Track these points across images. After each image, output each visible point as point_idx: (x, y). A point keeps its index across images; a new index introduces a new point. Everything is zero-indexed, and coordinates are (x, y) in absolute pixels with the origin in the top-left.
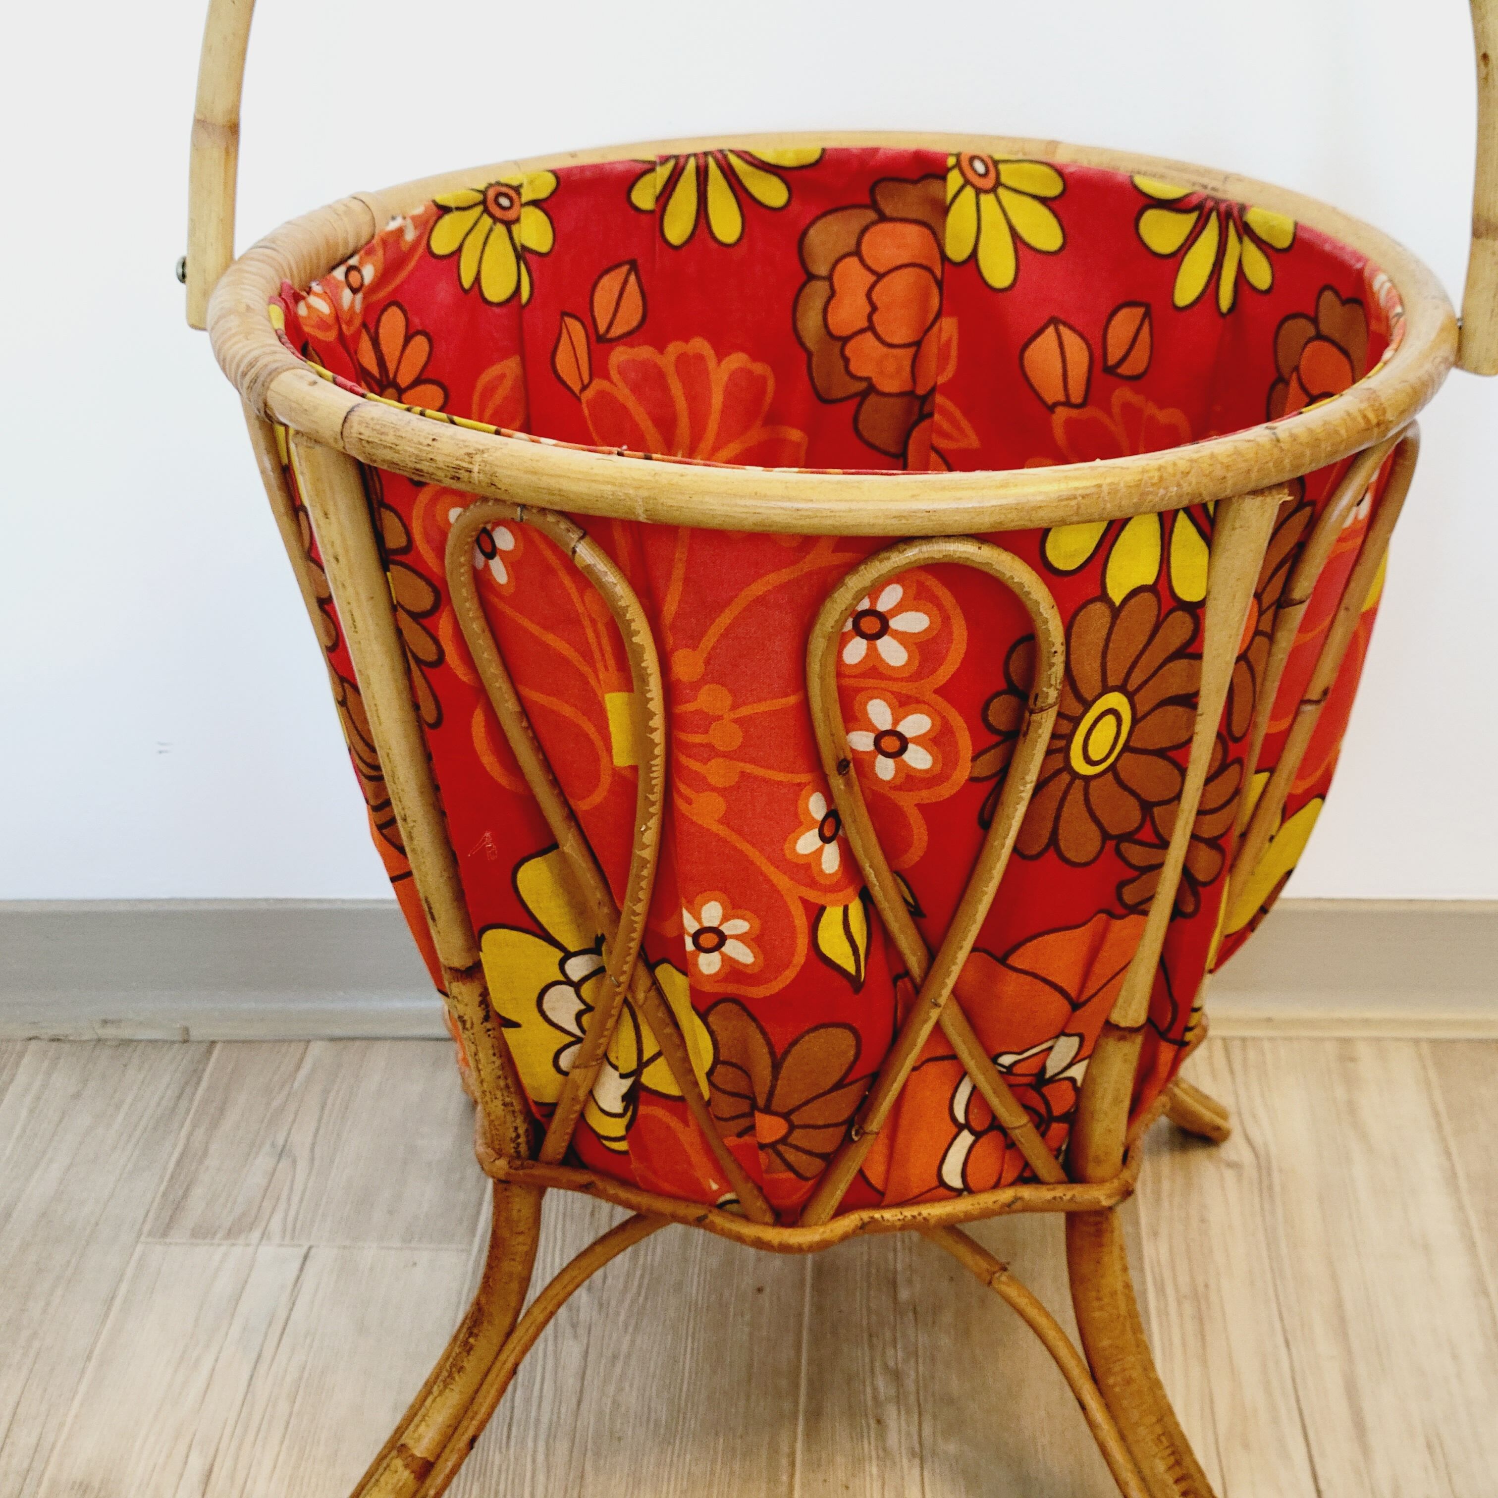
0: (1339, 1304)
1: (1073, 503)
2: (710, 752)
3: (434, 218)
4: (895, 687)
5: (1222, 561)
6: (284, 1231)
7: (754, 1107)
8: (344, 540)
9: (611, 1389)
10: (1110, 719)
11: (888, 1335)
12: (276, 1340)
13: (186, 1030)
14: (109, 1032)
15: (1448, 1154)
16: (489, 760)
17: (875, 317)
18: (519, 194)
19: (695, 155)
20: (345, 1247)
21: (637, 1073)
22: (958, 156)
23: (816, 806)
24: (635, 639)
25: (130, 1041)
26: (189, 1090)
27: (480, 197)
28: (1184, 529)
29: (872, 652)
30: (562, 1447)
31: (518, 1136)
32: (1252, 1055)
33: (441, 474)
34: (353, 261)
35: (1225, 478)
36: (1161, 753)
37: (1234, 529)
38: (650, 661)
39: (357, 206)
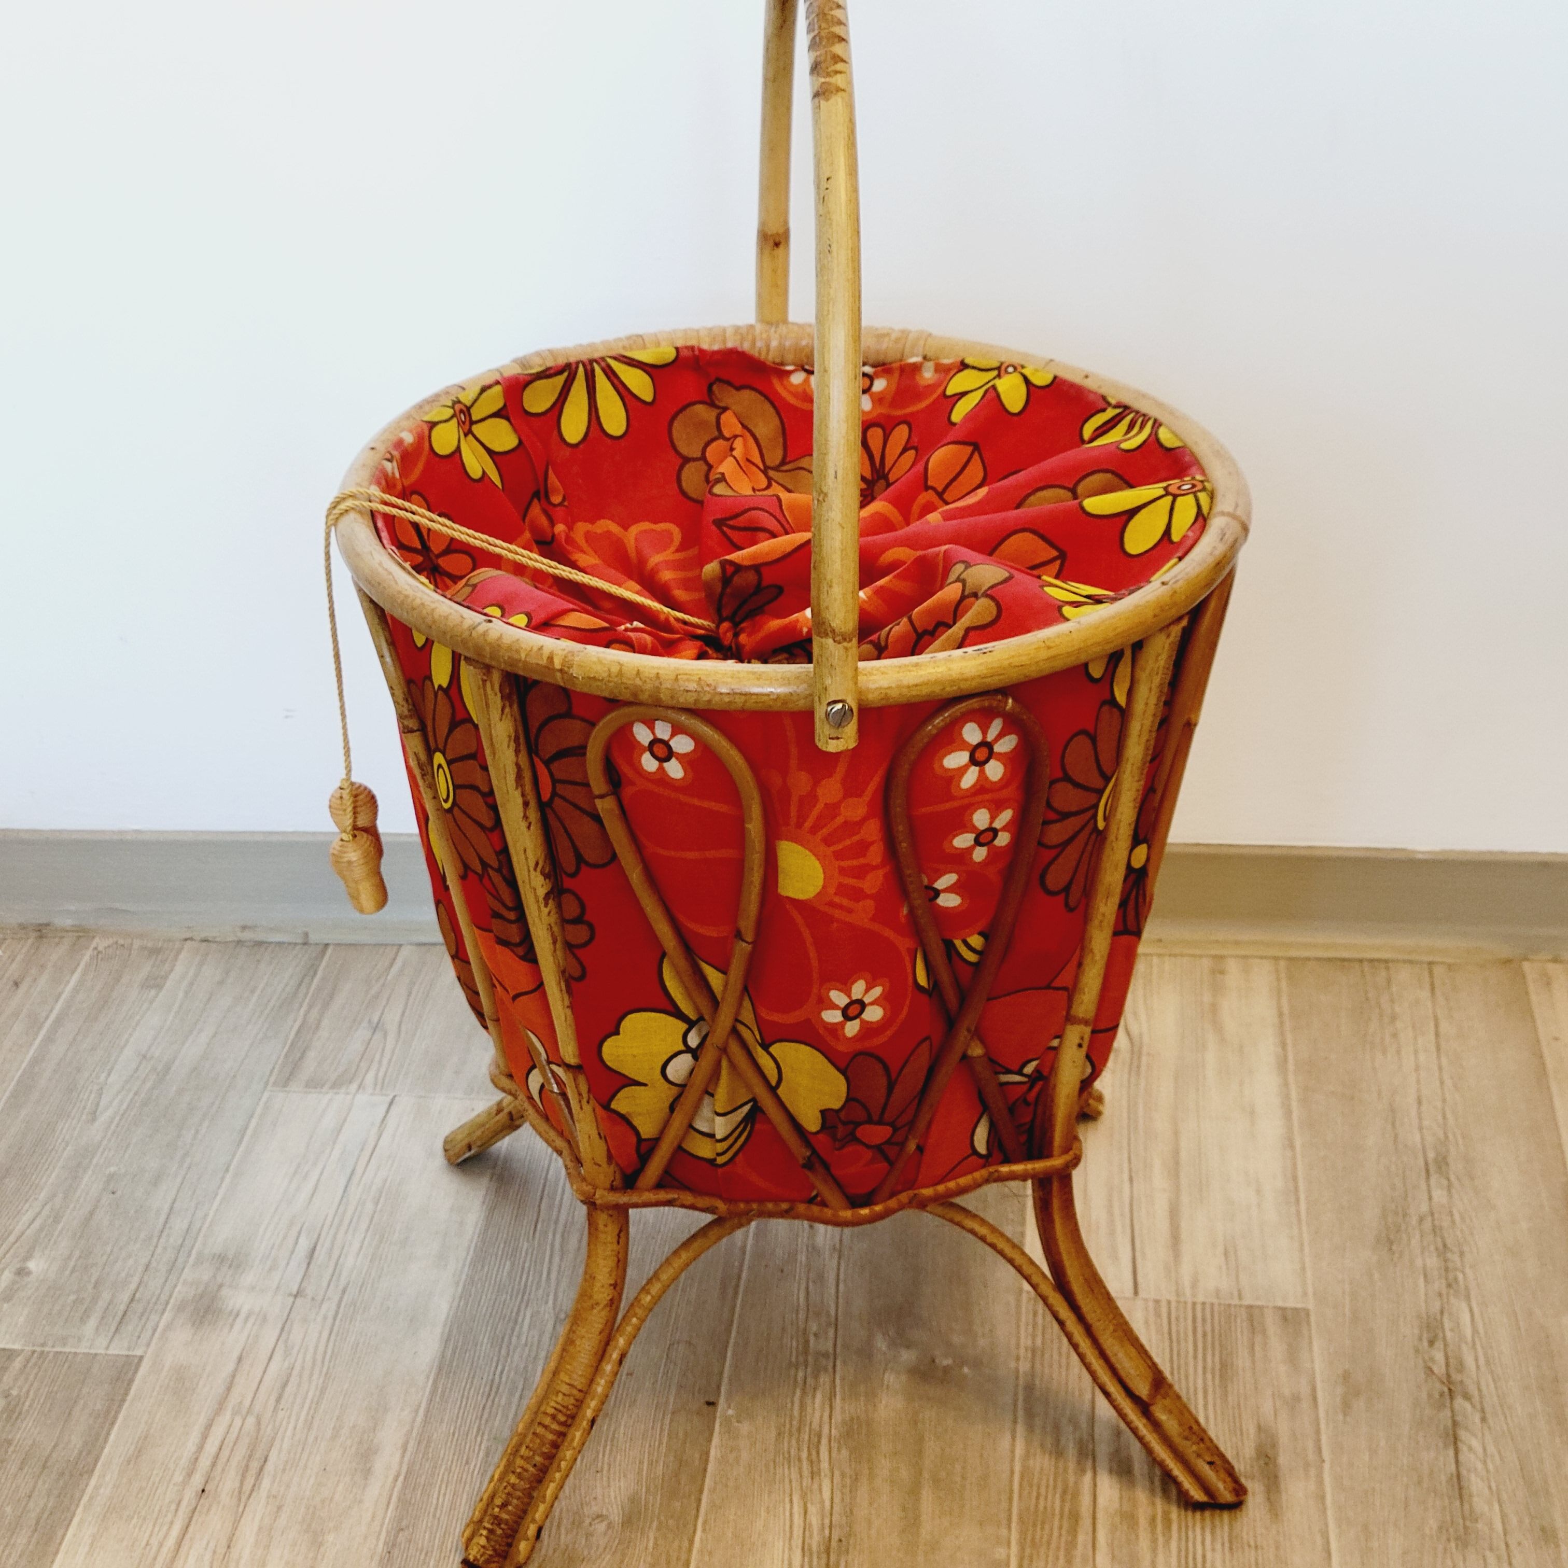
0: (1176, 1152)
6: (376, 1085)
13: (306, 935)
14: (247, 935)
20: (421, 1097)
26: (307, 980)
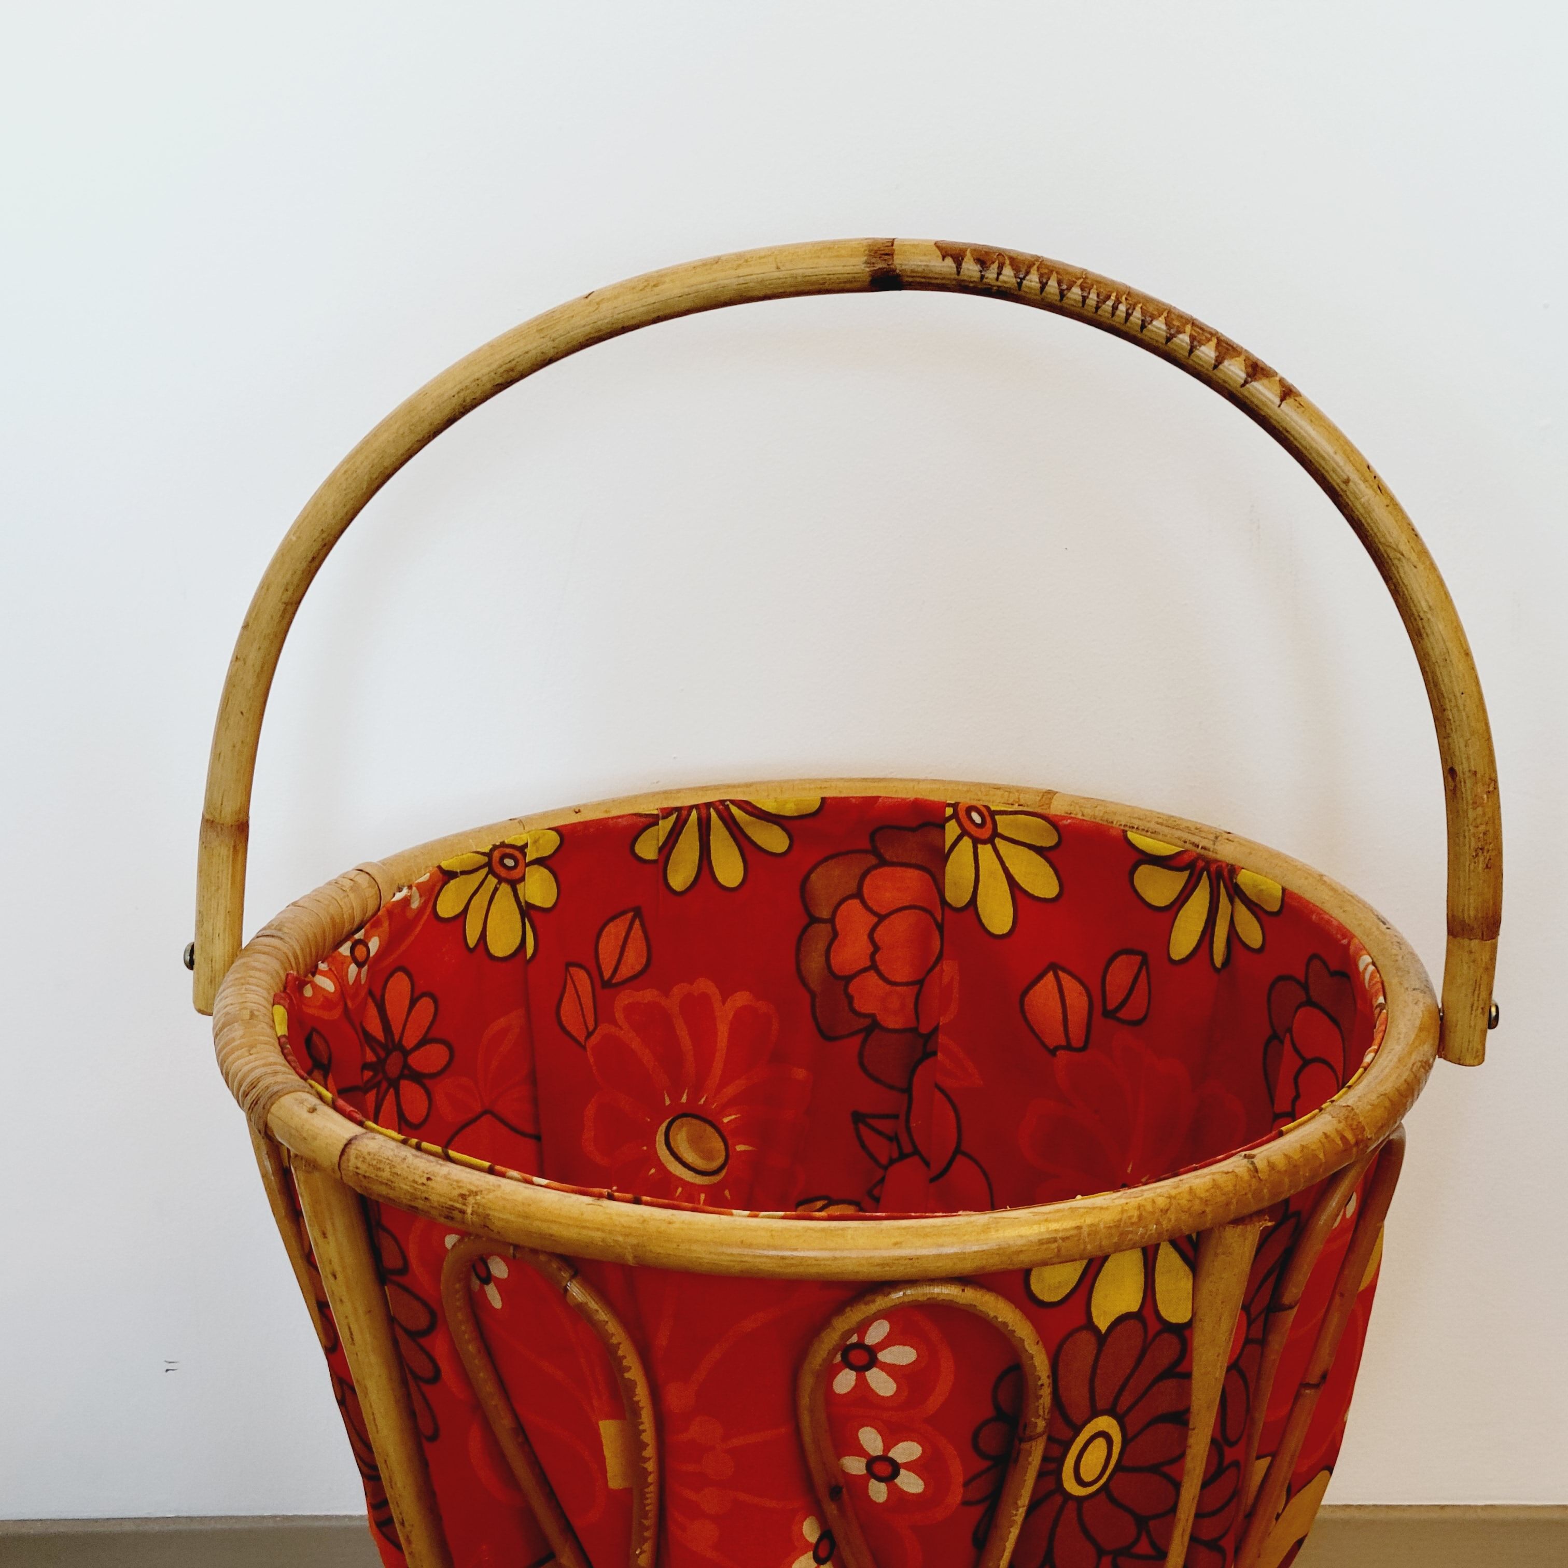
1: (1054, 1246)
2: (703, 1481)
3: (439, 885)
4: (886, 1415)
5: (1207, 1286)
8: (342, 1258)
10: (1101, 1443)
16: (485, 1475)
17: (877, 957)
18: (525, 855)
19: (697, 807)
22: (955, 806)
23: (810, 1531)
27: (486, 859)
28: (1168, 1258)
29: (862, 1382)
33: (434, 1213)
34: (357, 936)
35: (1204, 1212)
36: (1155, 1469)
37: (1216, 1255)
38: (642, 1394)
39: (363, 880)
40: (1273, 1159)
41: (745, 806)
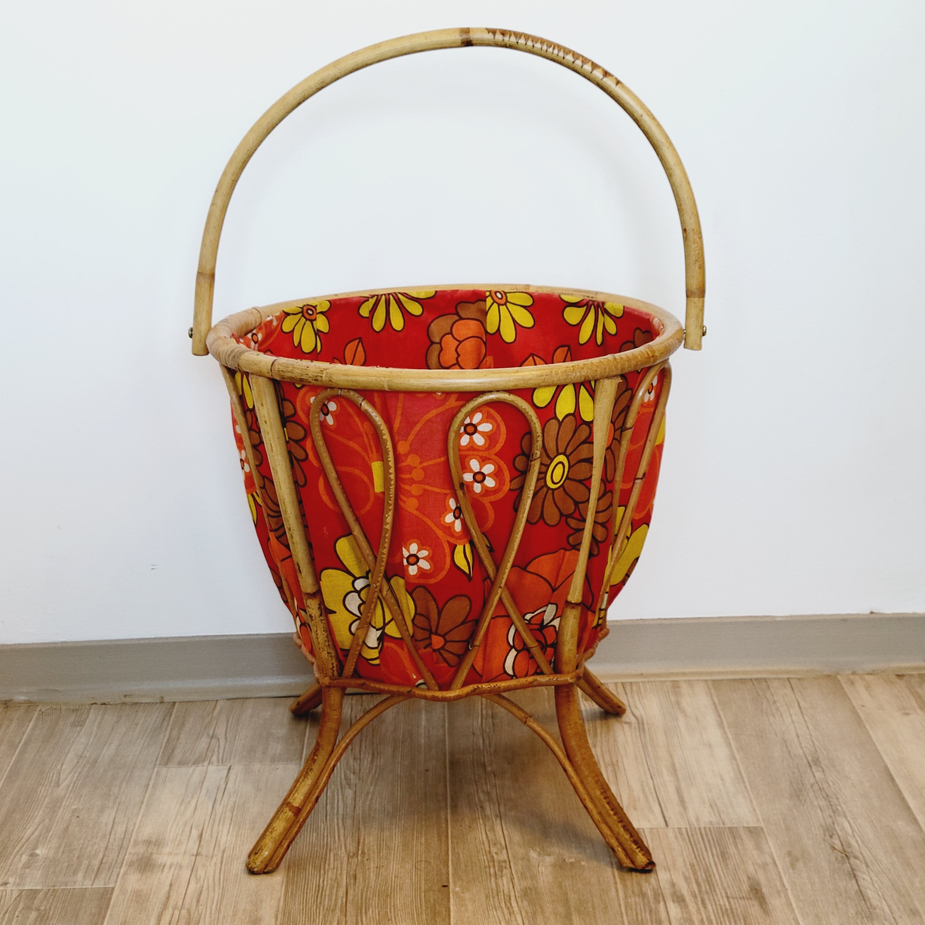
0: (673, 765)
1: (542, 378)
2: (412, 481)
3: (283, 318)
4: (480, 454)
5: (598, 405)
6: (218, 762)
7: (431, 632)
8: (269, 415)
9: (368, 803)
10: (560, 466)
11: (483, 782)
12: (222, 794)
13: (162, 697)
14: (128, 700)
15: (719, 716)
16: (325, 498)
17: (459, 359)
18: (316, 309)
19: (385, 295)
20: (246, 765)
21: (383, 628)
22: (490, 292)
23: (452, 504)
24: (384, 437)
25: (136, 704)
26: (167, 718)
27: (301, 310)
28: (583, 392)
29: (471, 440)
30: (349, 822)
31: (333, 667)
32: (634, 688)
33: (310, 379)
34: (254, 332)
35: (596, 371)
36: (580, 481)
37: (602, 392)
38: (389, 445)
39: (255, 311)
40: (622, 356)
41: (404, 295)
